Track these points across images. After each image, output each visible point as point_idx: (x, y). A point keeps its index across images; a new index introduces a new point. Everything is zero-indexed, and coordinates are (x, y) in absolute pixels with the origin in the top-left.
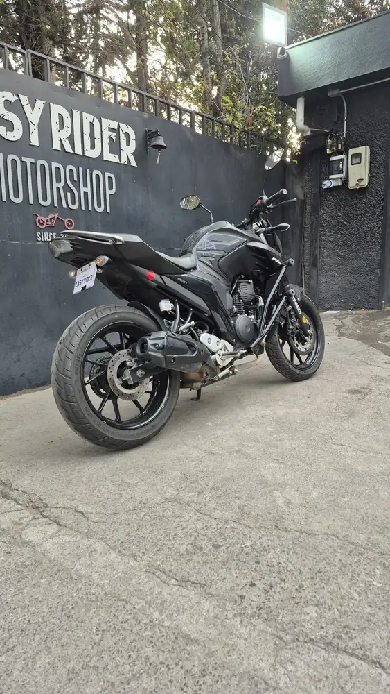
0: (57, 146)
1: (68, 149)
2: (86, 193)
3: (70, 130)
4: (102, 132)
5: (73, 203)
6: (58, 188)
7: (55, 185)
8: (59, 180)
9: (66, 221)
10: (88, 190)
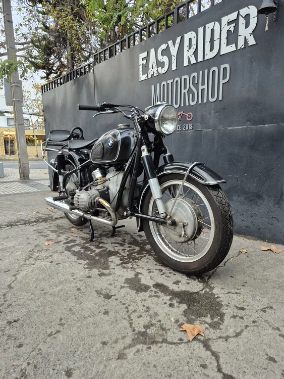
0: (186, 63)
1: (193, 61)
2: (203, 90)
3: (195, 46)
4: (221, 31)
5: (193, 100)
6: (184, 93)
7: (183, 91)
8: (185, 88)
9: (187, 115)
10: (205, 87)
